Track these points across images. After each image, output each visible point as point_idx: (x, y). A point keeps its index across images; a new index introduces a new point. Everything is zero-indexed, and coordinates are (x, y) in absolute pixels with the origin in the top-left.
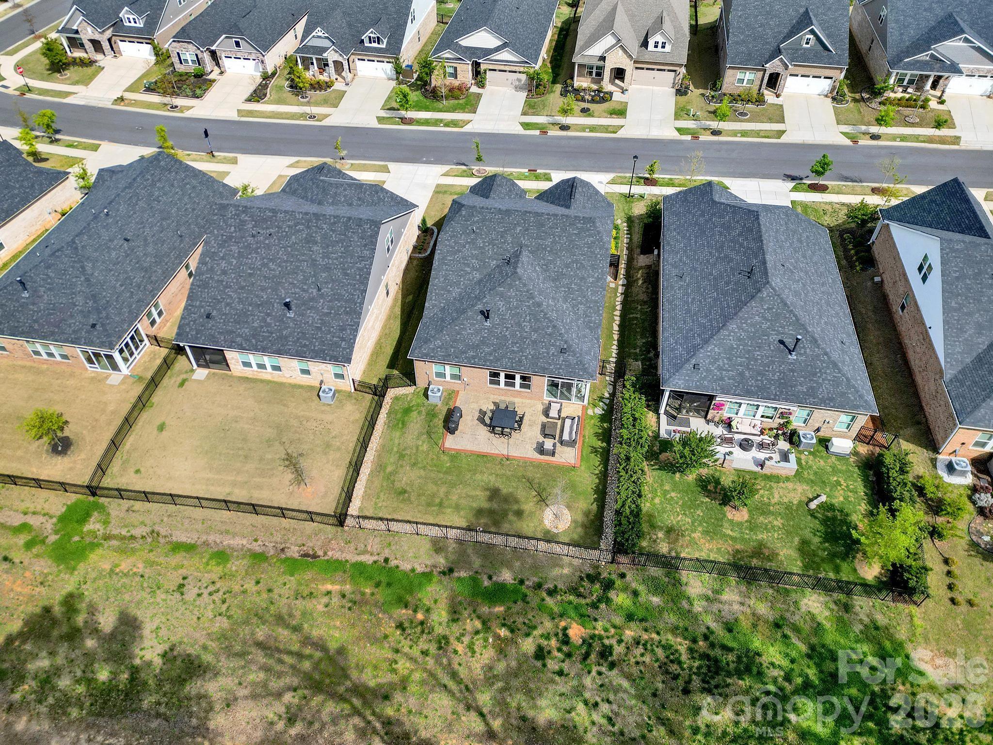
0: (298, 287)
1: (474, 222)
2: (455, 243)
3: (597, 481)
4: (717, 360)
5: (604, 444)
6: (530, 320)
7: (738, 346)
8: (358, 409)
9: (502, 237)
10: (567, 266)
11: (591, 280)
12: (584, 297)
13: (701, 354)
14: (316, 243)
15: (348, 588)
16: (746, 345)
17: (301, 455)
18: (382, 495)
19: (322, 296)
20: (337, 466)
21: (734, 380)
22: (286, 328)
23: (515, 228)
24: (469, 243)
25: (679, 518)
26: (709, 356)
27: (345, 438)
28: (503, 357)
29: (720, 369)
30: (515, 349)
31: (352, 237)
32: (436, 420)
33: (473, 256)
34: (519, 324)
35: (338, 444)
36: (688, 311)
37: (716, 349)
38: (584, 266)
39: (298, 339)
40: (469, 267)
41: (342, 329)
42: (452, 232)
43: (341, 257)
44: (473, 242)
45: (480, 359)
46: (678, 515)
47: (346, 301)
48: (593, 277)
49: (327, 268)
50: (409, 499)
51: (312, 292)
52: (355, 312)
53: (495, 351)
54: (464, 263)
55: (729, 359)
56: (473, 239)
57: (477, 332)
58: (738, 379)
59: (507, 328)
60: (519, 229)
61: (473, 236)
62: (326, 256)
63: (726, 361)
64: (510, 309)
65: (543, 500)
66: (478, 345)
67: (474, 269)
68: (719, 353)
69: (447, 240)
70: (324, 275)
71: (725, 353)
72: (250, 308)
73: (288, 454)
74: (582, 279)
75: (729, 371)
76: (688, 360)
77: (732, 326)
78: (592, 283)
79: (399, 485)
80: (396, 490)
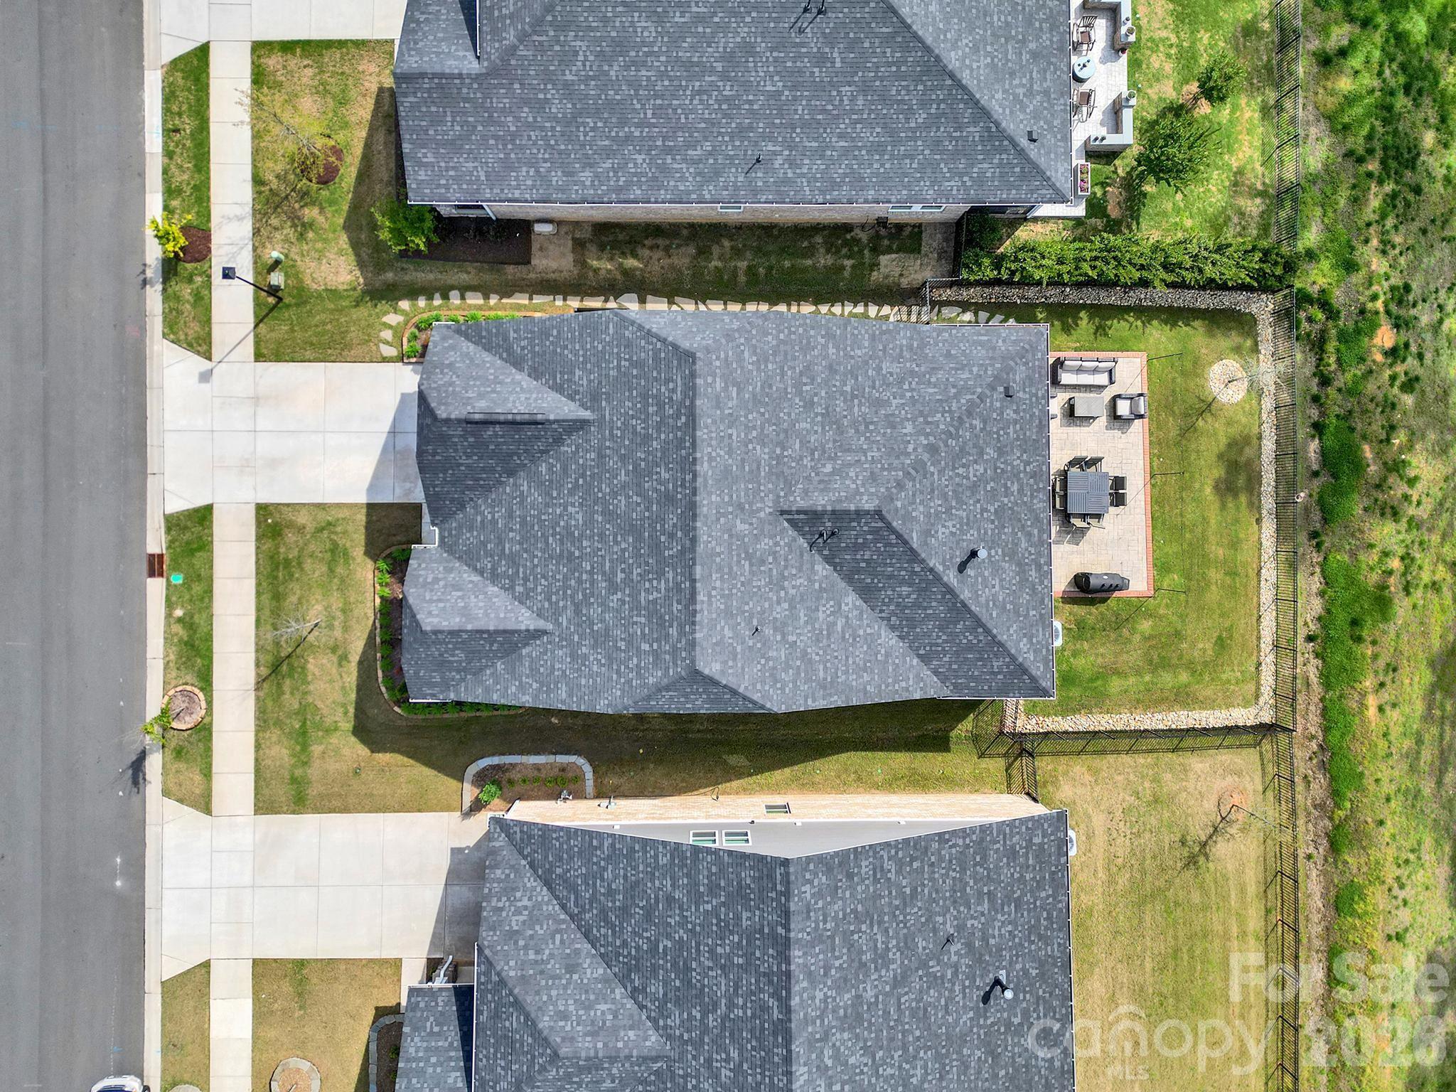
0: (952, 991)
1: (736, 635)
2: (788, 667)
3: (1155, 323)
4: (1016, 96)
5: (1083, 314)
6: (963, 466)
7: (988, 54)
8: (1066, 774)
9: (763, 562)
10: (809, 405)
11: (832, 351)
12: (866, 363)
13: (1009, 126)
14: (858, 997)
15: (1369, 683)
16: (983, 38)
17: (1183, 842)
18: (1224, 677)
19: (960, 928)
20: (1186, 770)
21: (1045, 71)
22: (1026, 972)
23: (741, 537)
24: (784, 635)
25: (1214, 189)
26: (1011, 112)
27: (1132, 777)
28: (1031, 510)
29: (1030, 93)
30: (1015, 487)
31: (835, 918)
32: (1091, 620)
33: (811, 620)
34: (974, 488)
35: (1147, 785)
36: (879, 148)
37: (999, 96)
38: (808, 368)
39: (1040, 937)
40: (835, 624)
41: (1012, 854)
42: (763, 682)
43: (880, 923)
44: (780, 628)
45: (1039, 554)
46: (1209, 190)
47: (963, 870)
48: (825, 347)
49: (907, 945)
50: (1230, 629)
51: (956, 953)
52: (982, 840)
53: (1023, 526)
54: (829, 635)
55: (1012, 74)
56: (775, 629)
57: (996, 570)
58: (1043, 64)
59: (983, 510)
60: (741, 527)
61: (768, 631)
62: (882, 959)
63: (1016, 82)
64: (948, 510)
65: (1207, 407)
66: (1019, 564)
67: (837, 611)
68: (1005, 91)
69: (782, 689)
70: (922, 944)
71: (1003, 80)
72: (1002, 1073)
73: (1187, 866)
74: (831, 369)
75: (1031, 78)
76: (1021, 153)
77: (952, 60)
78: (838, 349)
79: (1210, 652)
80: (1218, 655)
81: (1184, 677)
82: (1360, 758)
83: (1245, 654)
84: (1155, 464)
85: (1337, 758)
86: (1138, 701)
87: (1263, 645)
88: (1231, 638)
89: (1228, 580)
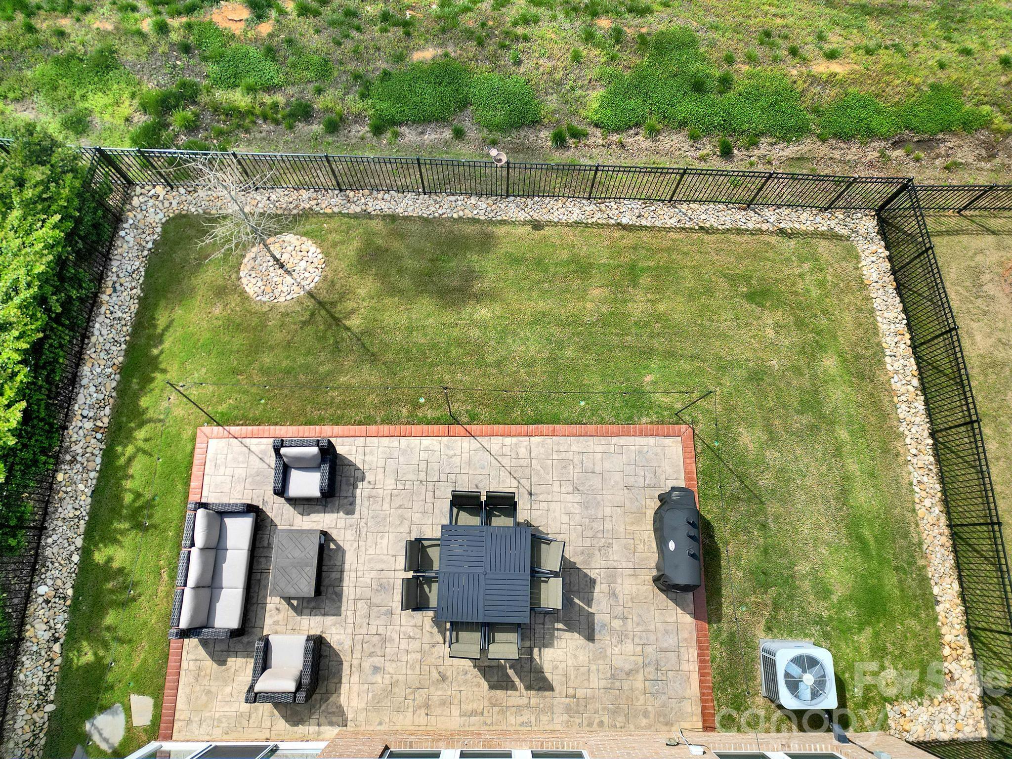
3: (146, 402)
15: (793, 71)
18: (815, 292)
32: (750, 556)
50: (732, 280)
79: (779, 315)
80: (780, 303)
81: (829, 363)
82: (912, 89)
83: (770, 254)
84: (430, 414)
85: (915, 122)
86: (885, 451)
87: (750, 226)
88: (747, 279)
89: (645, 281)
